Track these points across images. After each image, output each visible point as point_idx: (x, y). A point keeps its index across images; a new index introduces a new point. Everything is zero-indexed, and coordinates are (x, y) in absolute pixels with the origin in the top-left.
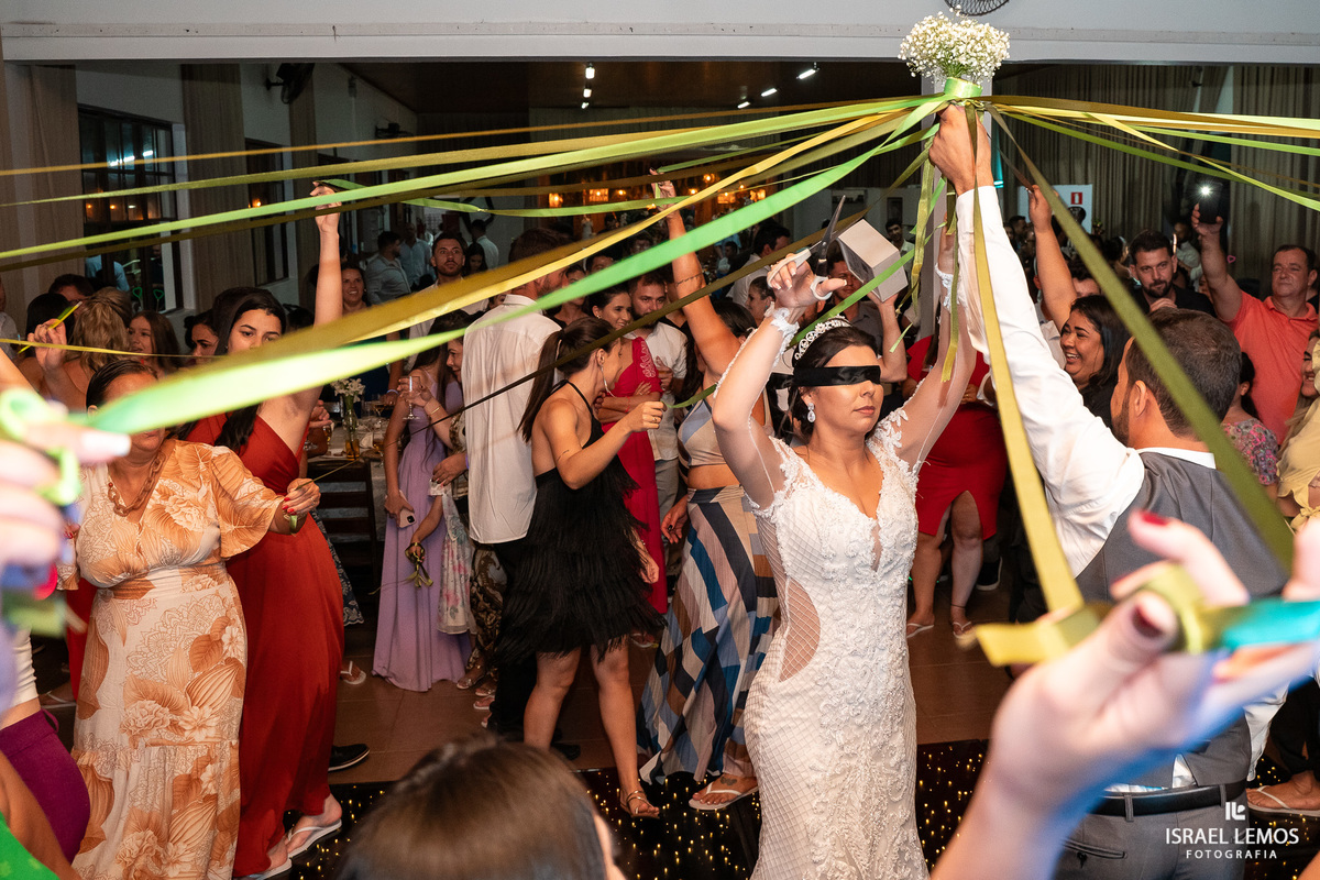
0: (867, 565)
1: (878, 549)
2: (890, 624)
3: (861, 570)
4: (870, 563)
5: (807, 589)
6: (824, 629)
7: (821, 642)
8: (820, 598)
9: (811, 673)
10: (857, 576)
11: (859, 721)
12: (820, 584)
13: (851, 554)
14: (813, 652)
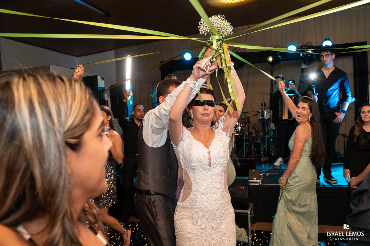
0: (206, 164)
1: (210, 159)
2: (216, 184)
3: (204, 166)
4: (208, 164)
5: (188, 172)
6: (193, 186)
7: (192, 190)
8: (192, 175)
9: (189, 200)
10: (203, 168)
11: (206, 217)
12: (191, 170)
13: (200, 160)
14: (190, 194)
